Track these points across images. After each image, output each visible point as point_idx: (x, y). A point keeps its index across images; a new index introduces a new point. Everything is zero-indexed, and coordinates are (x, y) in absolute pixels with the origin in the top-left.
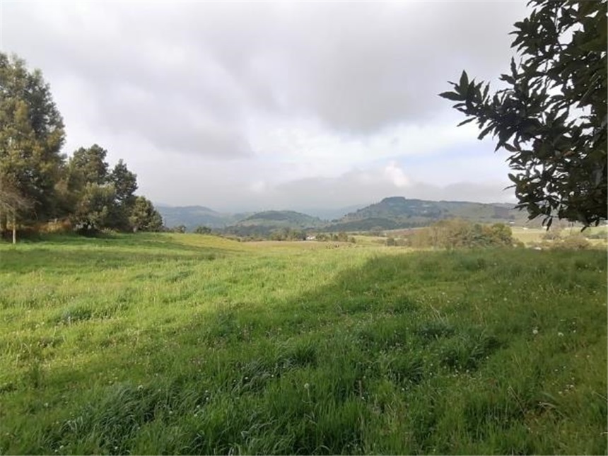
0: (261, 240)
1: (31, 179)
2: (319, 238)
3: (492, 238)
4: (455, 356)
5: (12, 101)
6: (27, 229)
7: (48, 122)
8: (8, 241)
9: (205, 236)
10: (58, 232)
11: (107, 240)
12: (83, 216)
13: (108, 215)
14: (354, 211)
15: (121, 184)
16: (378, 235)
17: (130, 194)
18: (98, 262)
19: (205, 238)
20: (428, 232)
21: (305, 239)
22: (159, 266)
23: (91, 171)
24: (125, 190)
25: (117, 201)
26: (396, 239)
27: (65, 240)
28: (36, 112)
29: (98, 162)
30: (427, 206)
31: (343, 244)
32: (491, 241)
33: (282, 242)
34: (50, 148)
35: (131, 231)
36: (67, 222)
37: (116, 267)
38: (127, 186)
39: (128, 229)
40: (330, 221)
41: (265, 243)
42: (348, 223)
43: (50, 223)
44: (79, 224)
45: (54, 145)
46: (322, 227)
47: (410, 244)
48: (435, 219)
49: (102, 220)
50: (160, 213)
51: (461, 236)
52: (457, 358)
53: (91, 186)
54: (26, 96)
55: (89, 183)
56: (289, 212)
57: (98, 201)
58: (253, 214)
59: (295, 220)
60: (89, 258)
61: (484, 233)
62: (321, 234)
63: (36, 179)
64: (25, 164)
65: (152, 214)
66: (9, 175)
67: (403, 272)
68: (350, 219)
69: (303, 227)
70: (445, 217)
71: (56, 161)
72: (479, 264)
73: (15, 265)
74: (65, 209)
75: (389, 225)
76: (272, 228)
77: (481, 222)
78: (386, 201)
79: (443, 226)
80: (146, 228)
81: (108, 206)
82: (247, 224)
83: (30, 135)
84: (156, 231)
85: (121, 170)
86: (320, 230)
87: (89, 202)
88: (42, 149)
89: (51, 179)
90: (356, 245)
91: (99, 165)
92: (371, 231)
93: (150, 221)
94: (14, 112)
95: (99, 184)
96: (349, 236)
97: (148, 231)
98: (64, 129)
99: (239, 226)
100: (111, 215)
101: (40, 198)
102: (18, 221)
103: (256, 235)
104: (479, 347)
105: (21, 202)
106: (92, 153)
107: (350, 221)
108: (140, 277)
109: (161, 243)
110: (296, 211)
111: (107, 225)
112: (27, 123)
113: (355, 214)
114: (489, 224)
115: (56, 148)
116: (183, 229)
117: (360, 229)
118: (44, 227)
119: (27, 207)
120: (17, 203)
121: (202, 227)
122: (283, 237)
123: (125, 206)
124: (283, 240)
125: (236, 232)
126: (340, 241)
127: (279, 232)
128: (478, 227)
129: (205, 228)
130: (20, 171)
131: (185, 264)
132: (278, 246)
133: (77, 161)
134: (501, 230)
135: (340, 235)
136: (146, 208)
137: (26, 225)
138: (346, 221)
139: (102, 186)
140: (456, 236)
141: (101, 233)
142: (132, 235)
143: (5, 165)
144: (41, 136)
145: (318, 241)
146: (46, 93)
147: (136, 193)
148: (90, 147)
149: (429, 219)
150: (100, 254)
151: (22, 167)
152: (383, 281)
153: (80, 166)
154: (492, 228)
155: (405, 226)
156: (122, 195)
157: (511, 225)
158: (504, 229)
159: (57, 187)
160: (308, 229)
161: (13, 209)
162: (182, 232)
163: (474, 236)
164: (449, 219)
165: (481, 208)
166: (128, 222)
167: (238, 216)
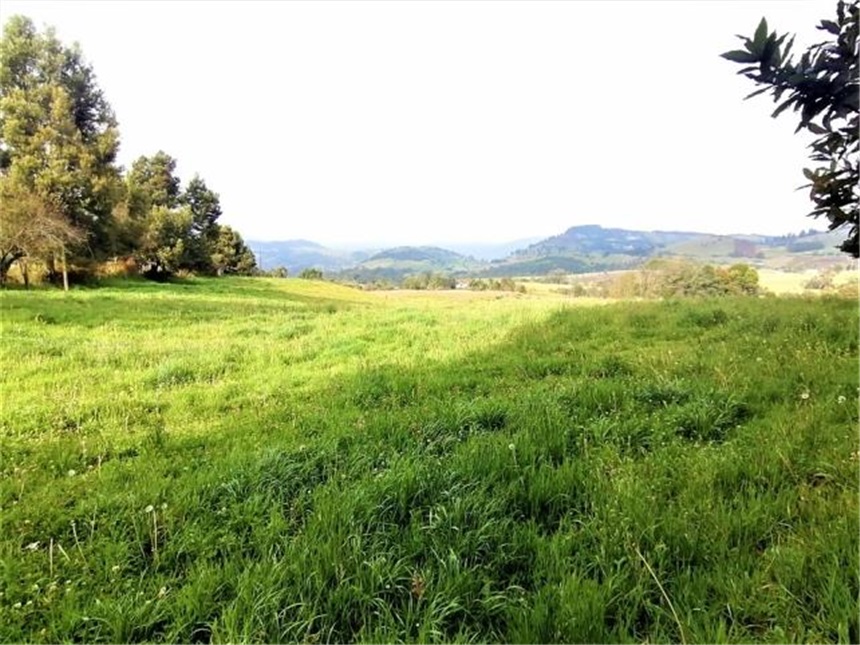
0: (392, 289)
1: (82, 202)
2: (474, 285)
3: (727, 287)
4: (692, 426)
5: (47, 88)
6: (80, 271)
7: (97, 117)
8: (57, 287)
9: (315, 282)
10: (120, 276)
11: (185, 286)
12: (151, 254)
13: (185, 251)
14: (525, 246)
15: (198, 208)
16: (558, 282)
17: (211, 221)
18: (183, 313)
19: (316, 285)
20: (633, 278)
21: (453, 287)
22: (265, 320)
23: (158, 189)
24: (206, 217)
25: (195, 232)
26: (585, 288)
27: (130, 286)
28: (78, 104)
29: (165, 177)
30: (633, 238)
31: (507, 295)
32: (726, 291)
33: (420, 291)
34: (102, 157)
35: (214, 274)
36: (130, 262)
37: (208, 320)
38: (207, 211)
39: (211, 272)
40: (490, 261)
41: (398, 293)
42: (516, 264)
43: (109, 263)
44: (146, 264)
45: (108, 151)
46: (477, 270)
47: (605, 294)
48: (644, 258)
49: (176, 258)
50: (253, 250)
51: (682, 283)
52: (695, 428)
53: (158, 210)
54: (65, 81)
55: (155, 206)
56: (430, 249)
57: (169, 231)
58: (380, 251)
59: (439, 261)
60: (171, 308)
61: (717, 278)
62: (477, 280)
63: (88, 200)
64: (71, 179)
65: (241, 251)
66: (52, 194)
67: (605, 329)
68: (518, 259)
69: (450, 269)
70: (660, 255)
71: (112, 175)
72: (716, 317)
73: (78, 316)
74: (128, 243)
75: (575, 267)
76: (405, 271)
77: (713, 262)
78: (573, 231)
79: (656, 269)
80: (235, 271)
81: (182, 238)
82: (372, 266)
83: (75, 138)
84: (249, 275)
85: (197, 188)
86: (474, 275)
87: (157, 233)
88: (93, 157)
89: (108, 201)
90: (526, 296)
91: (168, 181)
92: (549, 276)
93: (239, 261)
94: (50, 105)
95: (169, 207)
96: (517, 283)
97: (238, 275)
98: (118, 128)
99: (361, 268)
100: (188, 252)
101: (94, 227)
102: (69, 259)
103: (383, 281)
104: (725, 415)
105: (71, 233)
106: (157, 163)
107: (517, 261)
108: (244, 333)
109: (258, 291)
110: (440, 246)
111: (183, 266)
112: (69, 120)
113: (526, 252)
114: (725, 265)
115: (110, 157)
116: (283, 272)
117: (533, 273)
118: (101, 268)
119: (80, 240)
120: (65, 235)
121: (311, 269)
122: (422, 284)
123: (206, 239)
124: (423, 288)
125: (356, 277)
126: (503, 290)
127: (416, 277)
128: (708, 270)
129: (314, 272)
130: (66, 190)
131: (299, 317)
132: (416, 297)
133: (137, 176)
134: (743, 275)
135: (505, 281)
136: (233, 242)
137: (78, 265)
138: (513, 261)
139: (173, 211)
140: (675, 282)
141: (176, 276)
142: (216, 279)
143: (45, 182)
144: (88, 139)
145: (473, 290)
146: (90, 75)
147: (219, 221)
148: (154, 156)
149: (635, 257)
150: (181, 303)
151: (68, 184)
152: (577, 340)
153: (142, 183)
154: (730, 271)
155: (599, 268)
156: (201, 223)
157: (758, 267)
158: (748, 273)
159: (115, 212)
160: (457, 273)
161: (61, 244)
162: (282, 276)
163: (701, 283)
164: (665, 257)
165: (714, 243)
166: (212, 262)
167: (358, 255)
